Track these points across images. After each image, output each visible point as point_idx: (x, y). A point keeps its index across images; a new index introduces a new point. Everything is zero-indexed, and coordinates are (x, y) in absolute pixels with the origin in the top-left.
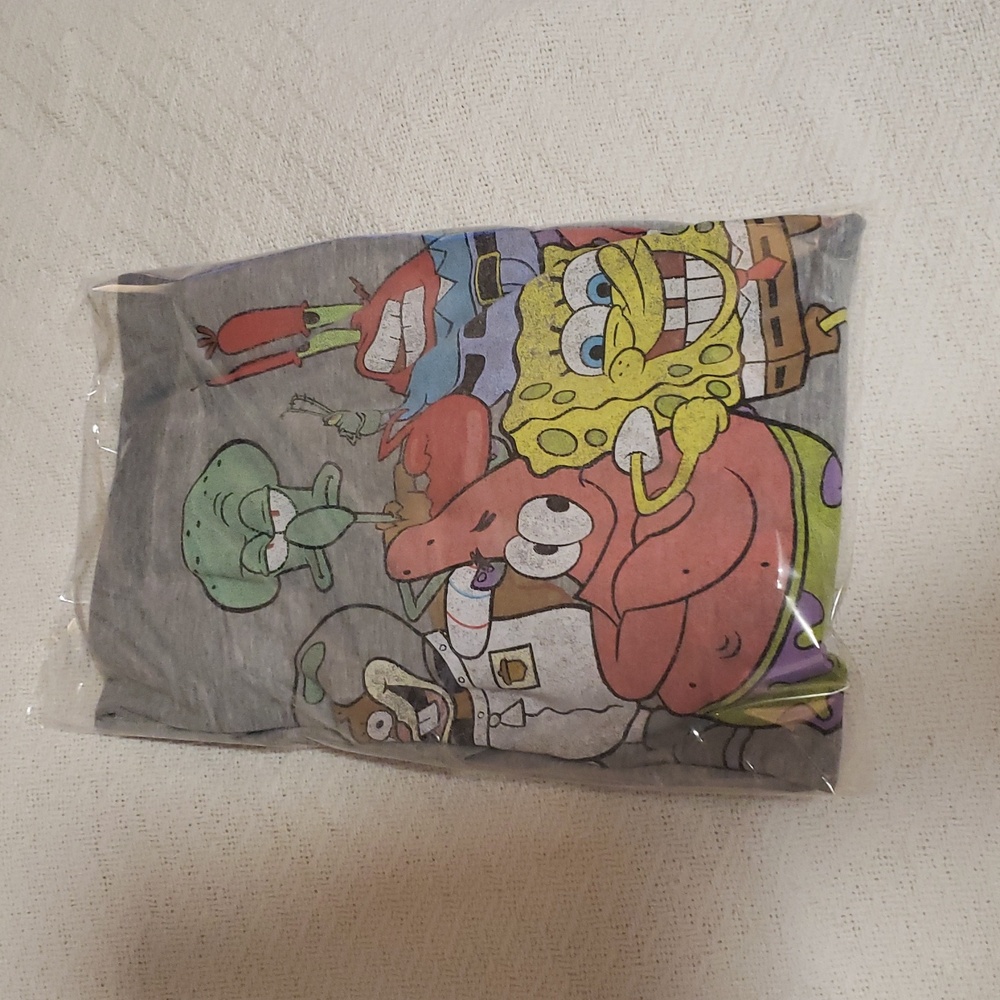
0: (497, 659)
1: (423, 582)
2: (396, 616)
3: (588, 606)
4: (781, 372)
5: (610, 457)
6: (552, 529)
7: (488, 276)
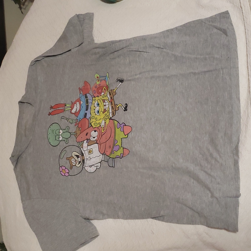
0: (89, 150)
1: (81, 143)
2: (77, 146)
3: (98, 143)
5: (101, 126)
6: (94, 134)
7: (87, 102)
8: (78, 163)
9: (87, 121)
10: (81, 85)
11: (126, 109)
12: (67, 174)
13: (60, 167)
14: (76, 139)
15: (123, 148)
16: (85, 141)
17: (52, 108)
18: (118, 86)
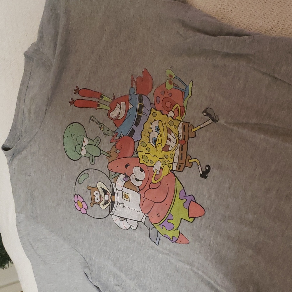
0: (124, 193)
3: (140, 194)
5: (152, 167)
6: (138, 174)
8: (104, 201)
9: (132, 142)
10: (137, 73)
12: (84, 211)
13: (75, 195)
14: (108, 164)
15: (180, 233)
16: (122, 176)
17: (77, 90)
18: (205, 125)
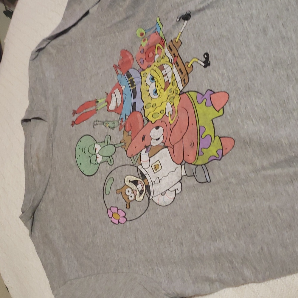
0: (153, 166)
1: (136, 156)
2: (130, 165)
3: (167, 147)
4: (184, 80)
5: (165, 115)
6: (157, 134)
7: (132, 83)
8: (138, 193)
9: (139, 115)
10: (116, 59)
11: (207, 63)
12: (122, 220)
13: (108, 209)
14: (126, 152)
15: (220, 138)
17: (75, 112)
18: (183, 28)
